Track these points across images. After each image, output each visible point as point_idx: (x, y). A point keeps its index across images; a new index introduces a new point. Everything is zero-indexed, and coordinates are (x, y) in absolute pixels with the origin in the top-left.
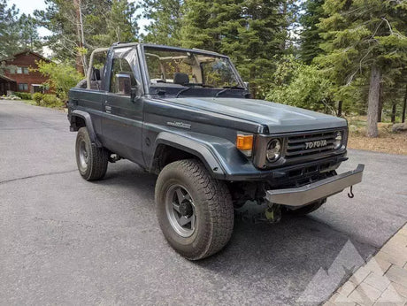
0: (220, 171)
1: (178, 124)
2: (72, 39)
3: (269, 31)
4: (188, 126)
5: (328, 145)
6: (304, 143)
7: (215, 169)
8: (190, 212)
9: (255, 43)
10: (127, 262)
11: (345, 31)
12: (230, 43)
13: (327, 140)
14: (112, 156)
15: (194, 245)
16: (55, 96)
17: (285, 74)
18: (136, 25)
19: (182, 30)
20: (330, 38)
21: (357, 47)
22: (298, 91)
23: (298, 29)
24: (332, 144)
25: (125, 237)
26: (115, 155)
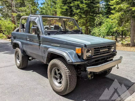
0: (70, 61)
1: (55, 45)
2: (10, 9)
3: (92, 5)
4: (59, 45)
5: (109, 50)
6: (99, 50)
7: (69, 61)
8: (61, 77)
9: (86, 10)
10: (38, 98)
11: (120, 6)
12: (76, 10)
13: (108, 48)
14: (30, 58)
15: (63, 89)
16: (2, 33)
17: (99, 22)
18: (38, 3)
19: (57, 5)
20: (114, 8)
21: (125, 12)
22: (104, 29)
23: (104, 3)
24: (110, 50)
25: (37, 89)
26: (31, 58)
